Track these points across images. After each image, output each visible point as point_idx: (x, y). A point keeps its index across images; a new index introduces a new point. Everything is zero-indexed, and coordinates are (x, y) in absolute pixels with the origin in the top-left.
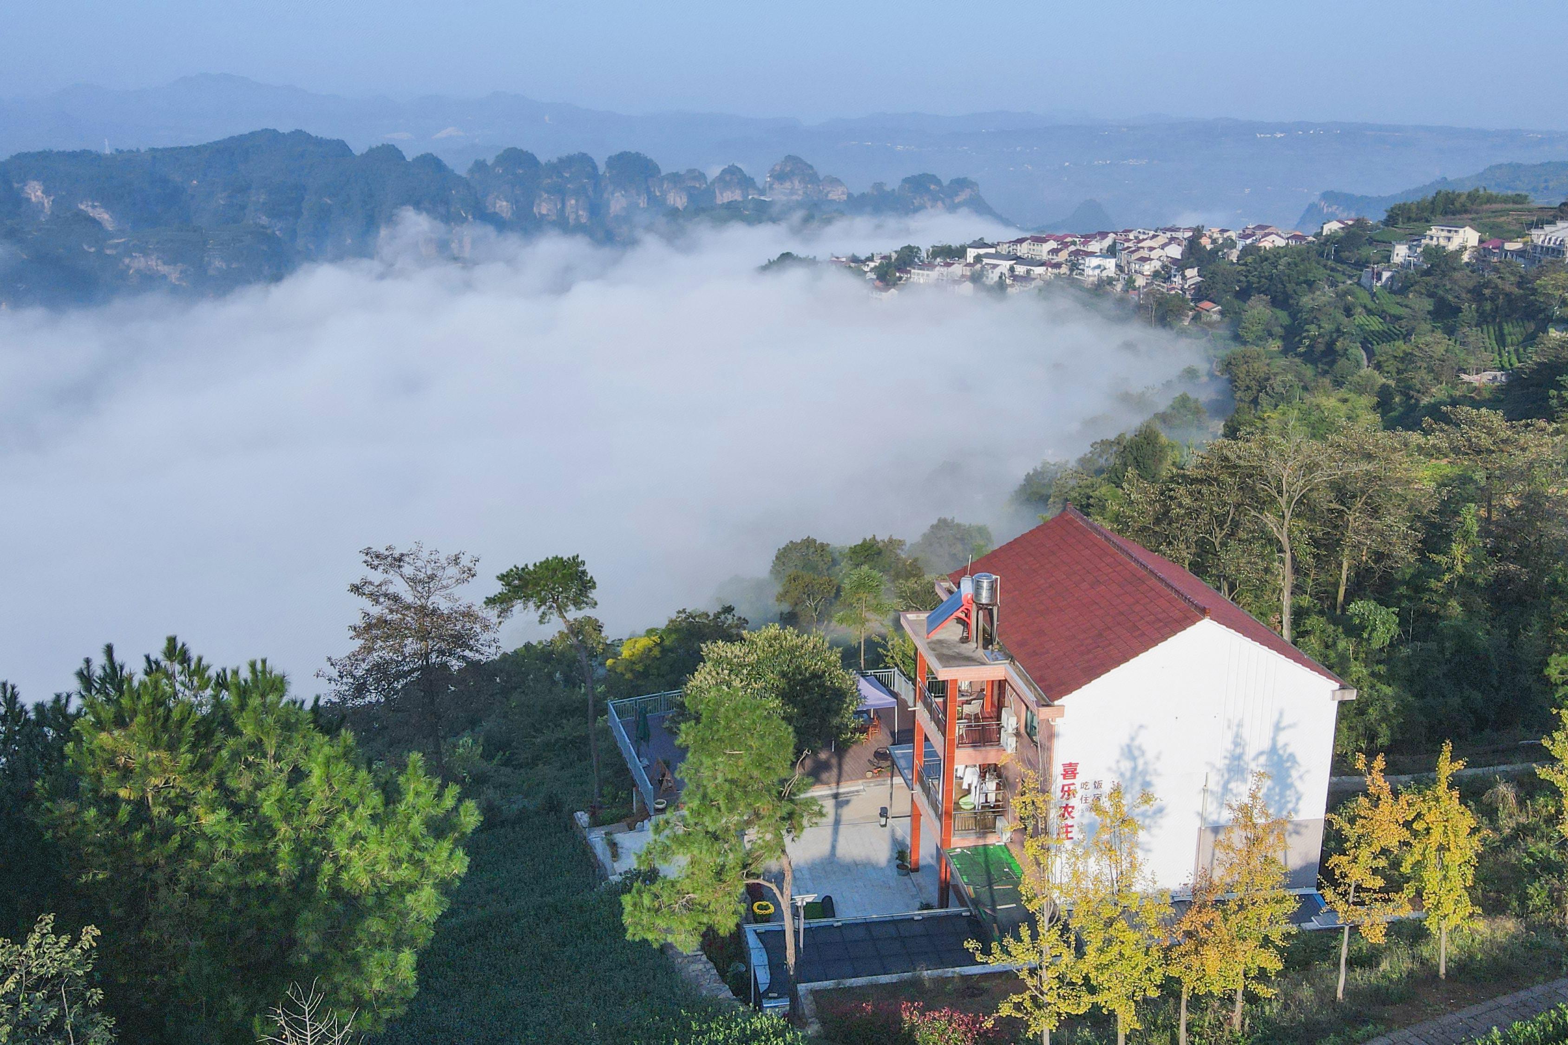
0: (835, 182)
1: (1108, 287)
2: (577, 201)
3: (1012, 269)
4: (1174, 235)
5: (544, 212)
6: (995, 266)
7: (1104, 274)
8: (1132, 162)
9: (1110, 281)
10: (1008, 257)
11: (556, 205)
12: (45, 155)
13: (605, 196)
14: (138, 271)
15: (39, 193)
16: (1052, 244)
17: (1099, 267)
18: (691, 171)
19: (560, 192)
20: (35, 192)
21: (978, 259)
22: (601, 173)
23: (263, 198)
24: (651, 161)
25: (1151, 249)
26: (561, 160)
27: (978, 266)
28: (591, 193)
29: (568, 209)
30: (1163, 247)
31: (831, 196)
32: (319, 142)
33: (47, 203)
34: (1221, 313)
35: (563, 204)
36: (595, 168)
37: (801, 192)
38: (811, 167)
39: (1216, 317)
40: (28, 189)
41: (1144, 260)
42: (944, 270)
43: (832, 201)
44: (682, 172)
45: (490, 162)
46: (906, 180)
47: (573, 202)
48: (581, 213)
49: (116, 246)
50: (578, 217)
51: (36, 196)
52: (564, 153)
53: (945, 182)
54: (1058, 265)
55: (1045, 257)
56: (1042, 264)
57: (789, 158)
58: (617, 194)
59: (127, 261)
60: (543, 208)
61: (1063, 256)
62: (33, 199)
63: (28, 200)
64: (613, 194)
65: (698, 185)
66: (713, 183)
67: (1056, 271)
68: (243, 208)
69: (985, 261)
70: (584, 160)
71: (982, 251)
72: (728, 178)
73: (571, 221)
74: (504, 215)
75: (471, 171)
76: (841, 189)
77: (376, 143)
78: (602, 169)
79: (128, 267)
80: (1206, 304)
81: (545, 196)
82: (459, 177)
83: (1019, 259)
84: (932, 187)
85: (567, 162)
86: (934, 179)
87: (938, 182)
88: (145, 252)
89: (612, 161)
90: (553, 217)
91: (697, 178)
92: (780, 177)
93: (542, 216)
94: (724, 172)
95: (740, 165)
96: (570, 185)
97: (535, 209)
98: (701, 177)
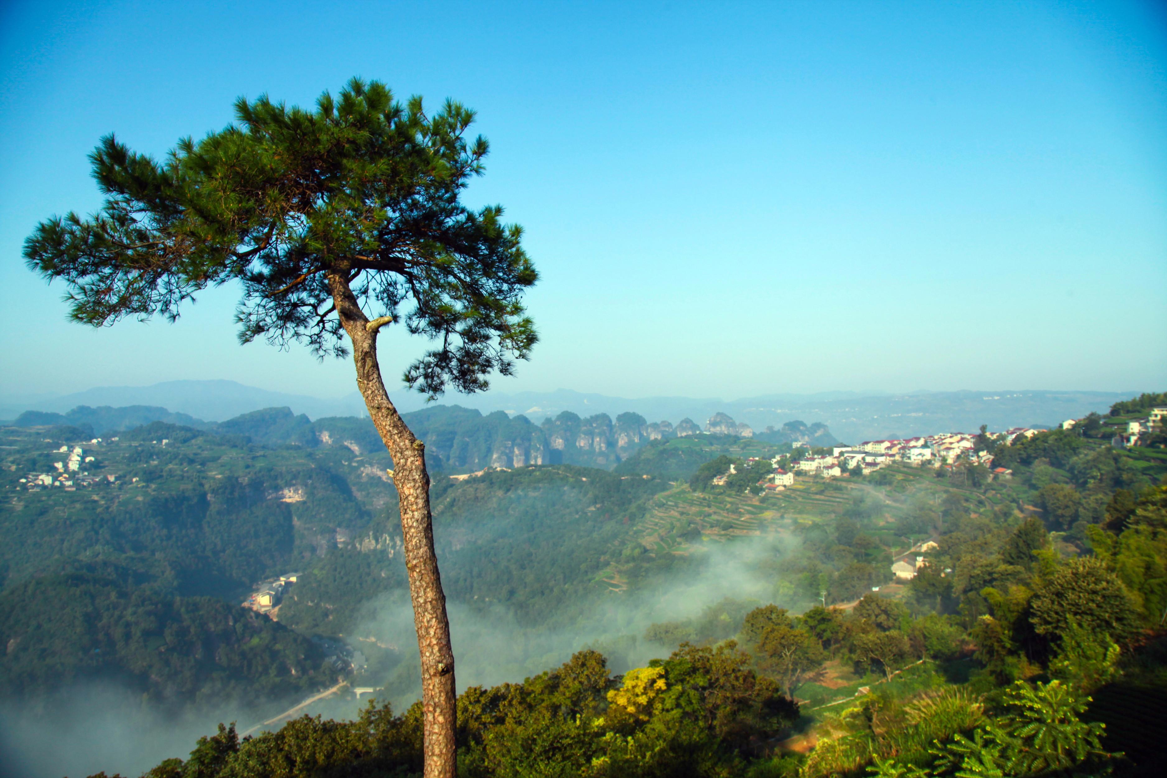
0: (744, 426)
1: (929, 466)
2: (601, 438)
3: (863, 459)
4: (963, 436)
5: (582, 445)
6: (853, 457)
7: (924, 458)
8: (913, 414)
9: (929, 462)
10: (859, 452)
11: (589, 441)
12: (333, 419)
13: (616, 436)
14: (367, 474)
15: (327, 437)
16: (887, 444)
17: (920, 454)
18: (663, 422)
19: (591, 434)
20: (325, 437)
21: (842, 454)
22: (613, 423)
23: (434, 438)
24: (641, 417)
25: (951, 443)
26: (592, 417)
27: (842, 458)
28: (608, 434)
29: (595, 443)
30: (958, 442)
31: (743, 434)
32: (466, 410)
33: (330, 442)
34: (1012, 474)
35: (593, 441)
36: (610, 421)
37: (726, 432)
38: (731, 419)
39: (1008, 477)
40: (323, 436)
41: (948, 449)
42: (821, 461)
43: (744, 437)
44: (659, 422)
45: (553, 419)
46: (786, 425)
47: (598, 439)
48: (602, 445)
49: (357, 462)
50: (600, 448)
51: (326, 439)
52: (593, 414)
53: (809, 425)
54: (893, 455)
55: (883, 452)
56: (882, 455)
57: (718, 414)
58: (622, 435)
59: (362, 469)
60: (582, 442)
61: (895, 450)
63: (322, 440)
64: (620, 435)
65: (667, 429)
66: (676, 428)
67: (892, 459)
69: (846, 455)
70: (605, 417)
71: (844, 449)
72: (684, 425)
73: (597, 450)
74: (561, 447)
75: (543, 424)
76: (749, 430)
77: (494, 410)
78: (614, 421)
79: (363, 472)
80: (999, 470)
81: (583, 436)
82: (537, 427)
83: (867, 454)
84: (801, 428)
85: (595, 418)
86: (802, 423)
87: (804, 425)
88: (372, 465)
89: (620, 418)
90: (587, 448)
91: (666, 426)
92: (714, 424)
93: (581, 447)
94: (682, 422)
95: (690, 418)
96: (597, 431)
97: (577, 444)
98: (669, 425)
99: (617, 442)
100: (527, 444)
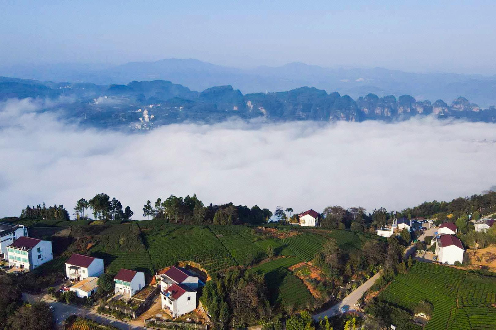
0: (475, 105)
2: (388, 109)
11: (381, 110)
12: (252, 94)
13: (397, 108)
15: (250, 104)
18: (426, 101)
19: (383, 107)
20: (249, 104)
22: (397, 100)
24: (413, 98)
26: (385, 97)
28: (393, 107)
29: (385, 112)
31: (473, 110)
32: (318, 91)
33: (252, 106)
35: (384, 110)
36: (395, 99)
37: (463, 108)
38: (467, 100)
40: (248, 103)
43: (474, 112)
44: (423, 101)
45: (364, 97)
48: (388, 113)
51: (250, 105)
52: (386, 95)
57: (460, 97)
60: (378, 111)
62: (249, 105)
63: (248, 105)
64: (400, 107)
65: (428, 105)
66: (433, 105)
68: (296, 109)
70: (392, 97)
73: (385, 115)
74: (366, 113)
75: (358, 100)
76: (477, 108)
77: (333, 91)
81: (379, 107)
82: (354, 102)
85: (387, 98)
89: (401, 98)
90: (380, 114)
91: (428, 103)
92: (456, 103)
93: (377, 113)
94: (437, 101)
95: (442, 99)
96: (386, 105)
97: (375, 111)
98: (429, 103)
99: (397, 111)
100: (348, 111)
